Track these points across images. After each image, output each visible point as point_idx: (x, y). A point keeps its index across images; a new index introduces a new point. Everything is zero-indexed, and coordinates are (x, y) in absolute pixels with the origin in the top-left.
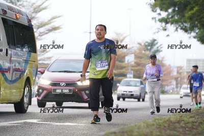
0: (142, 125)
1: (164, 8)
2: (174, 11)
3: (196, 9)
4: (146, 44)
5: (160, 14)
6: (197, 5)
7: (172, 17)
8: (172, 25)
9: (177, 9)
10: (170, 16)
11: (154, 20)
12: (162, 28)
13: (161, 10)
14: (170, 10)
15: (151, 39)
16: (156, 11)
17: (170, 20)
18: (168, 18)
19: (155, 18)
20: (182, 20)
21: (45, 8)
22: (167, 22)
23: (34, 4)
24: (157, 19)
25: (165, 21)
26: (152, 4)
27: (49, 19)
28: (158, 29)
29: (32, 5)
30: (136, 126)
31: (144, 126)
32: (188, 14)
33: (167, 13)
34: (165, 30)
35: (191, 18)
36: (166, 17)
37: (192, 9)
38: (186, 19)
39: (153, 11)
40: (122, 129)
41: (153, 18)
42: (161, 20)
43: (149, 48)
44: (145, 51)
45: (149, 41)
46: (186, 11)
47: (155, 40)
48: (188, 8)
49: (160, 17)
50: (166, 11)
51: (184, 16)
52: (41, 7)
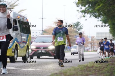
0: (72, 69)
1: (83, 4)
2: (89, 6)
3: (101, 5)
4: (74, 24)
5: (81, 8)
6: (102, 3)
7: (88, 10)
8: (88, 14)
9: (91, 5)
10: (87, 9)
11: (78, 11)
12: (82, 16)
13: (82, 6)
14: (87, 6)
15: (77, 22)
16: (79, 7)
17: (87, 11)
18: (86, 10)
19: (79, 10)
20: (94, 11)
21: (16, 5)
22: (85, 13)
23: (10, 3)
24: (80, 11)
25: (84, 12)
26: (77, 3)
27: (19, 11)
28: (81, 16)
29: (9, 4)
30: (68, 69)
31: (73, 69)
32: (97, 8)
33: (85, 8)
34: (85, 17)
35: (98, 10)
36: (85, 10)
37: (99, 5)
38: (96, 11)
39: (77, 6)
40: (61, 71)
41: (77, 10)
42: (82, 12)
43: (76, 26)
44: (73, 28)
45: (76, 23)
46: (96, 6)
47: (79, 22)
48: (97, 4)
49: (82, 10)
50: (85, 6)
51: (94, 9)
52: (14, 5)
